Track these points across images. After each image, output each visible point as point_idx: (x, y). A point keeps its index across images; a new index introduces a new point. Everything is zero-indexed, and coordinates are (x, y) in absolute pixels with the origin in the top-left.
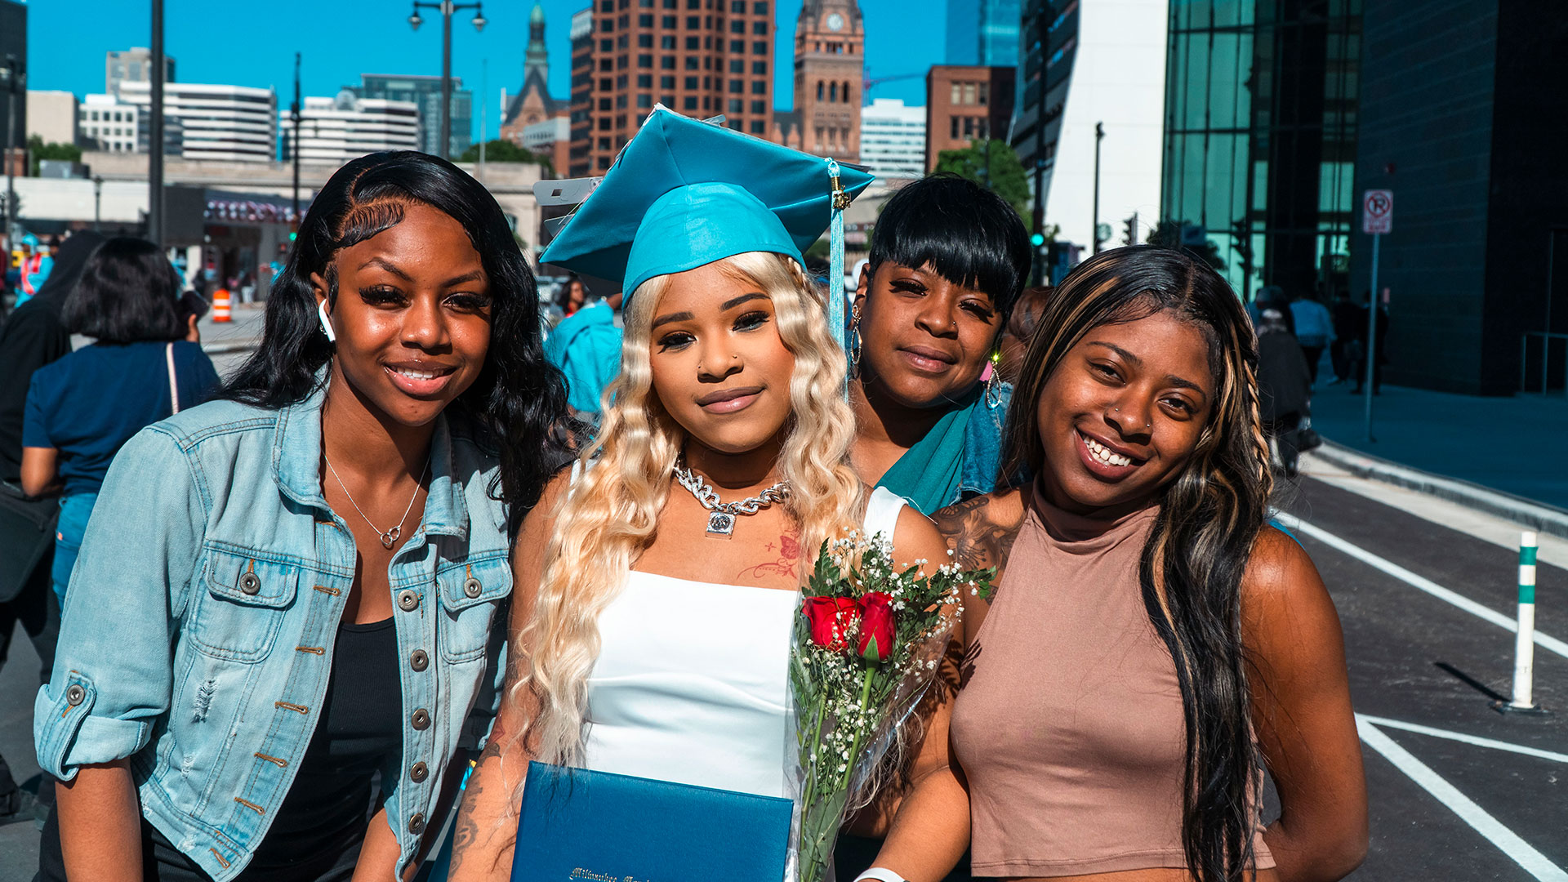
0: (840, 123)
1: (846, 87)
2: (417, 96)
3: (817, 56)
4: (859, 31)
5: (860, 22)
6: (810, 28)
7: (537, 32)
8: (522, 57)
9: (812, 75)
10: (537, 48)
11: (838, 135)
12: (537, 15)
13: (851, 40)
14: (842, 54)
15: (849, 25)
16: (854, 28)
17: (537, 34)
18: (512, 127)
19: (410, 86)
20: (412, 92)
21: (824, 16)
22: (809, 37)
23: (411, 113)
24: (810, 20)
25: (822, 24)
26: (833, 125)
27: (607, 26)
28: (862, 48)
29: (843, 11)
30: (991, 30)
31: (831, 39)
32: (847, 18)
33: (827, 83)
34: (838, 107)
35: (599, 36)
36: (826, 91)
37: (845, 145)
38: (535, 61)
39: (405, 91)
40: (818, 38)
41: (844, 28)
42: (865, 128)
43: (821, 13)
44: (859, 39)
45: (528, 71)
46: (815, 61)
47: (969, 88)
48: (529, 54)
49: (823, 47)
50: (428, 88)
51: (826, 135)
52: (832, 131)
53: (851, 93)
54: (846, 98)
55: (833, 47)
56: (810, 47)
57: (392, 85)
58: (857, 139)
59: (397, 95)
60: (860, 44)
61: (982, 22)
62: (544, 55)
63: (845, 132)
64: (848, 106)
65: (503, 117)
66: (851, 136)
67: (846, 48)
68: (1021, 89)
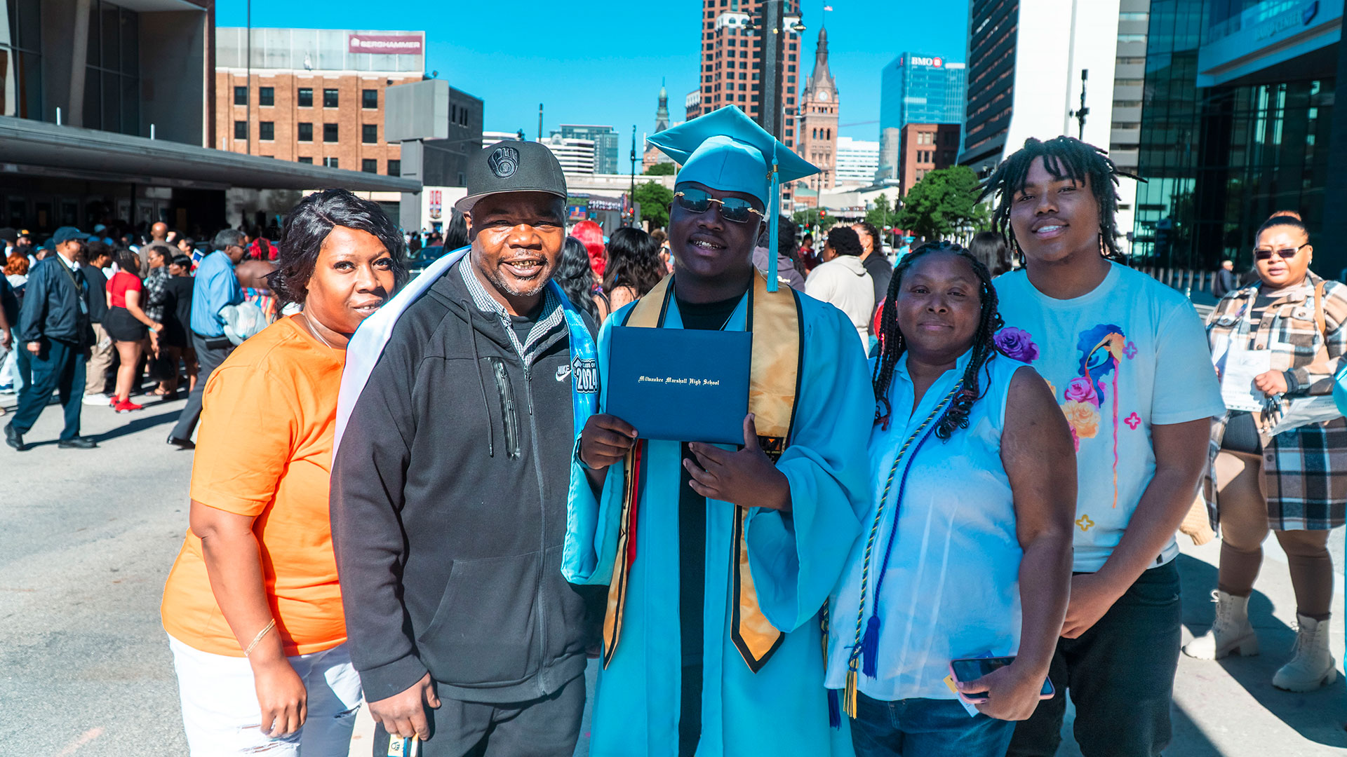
0: (826, 151)
1: (829, 131)
2: (589, 136)
3: (813, 115)
4: (836, 101)
5: (837, 96)
6: (810, 100)
7: (663, 103)
8: (656, 116)
9: (810, 125)
10: (663, 111)
11: (824, 157)
12: (663, 94)
13: (832, 106)
14: (827, 114)
15: (830, 98)
16: (833, 100)
17: (663, 104)
18: (649, 154)
19: (586, 131)
20: (587, 134)
21: (817, 93)
22: (809, 105)
23: (591, 146)
24: (809, 95)
25: (816, 98)
26: (821, 152)
27: (708, 100)
28: (838, 111)
29: (828, 91)
30: (908, 100)
31: (821, 105)
32: (830, 94)
33: (818, 130)
34: (824, 142)
35: (703, 105)
36: (818, 133)
37: (828, 163)
38: (661, 118)
39: (583, 134)
40: (814, 105)
41: (828, 99)
42: (838, 153)
43: (815, 91)
44: (836, 105)
45: (659, 123)
46: (812, 117)
47: (928, 135)
48: (659, 114)
49: (817, 110)
50: (595, 132)
51: (817, 157)
52: (821, 155)
53: (831, 135)
54: (828, 138)
55: (822, 110)
56: (809, 110)
57: (576, 130)
58: (834, 159)
59: (579, 136)
60: (836, 108)
61: (903, 96)
62: (667, 115)
63: (828, 156)
64: (830, 141)
65: (645, 148)
66: (831, 157)
67: (829, 110)
68: (963, 136)
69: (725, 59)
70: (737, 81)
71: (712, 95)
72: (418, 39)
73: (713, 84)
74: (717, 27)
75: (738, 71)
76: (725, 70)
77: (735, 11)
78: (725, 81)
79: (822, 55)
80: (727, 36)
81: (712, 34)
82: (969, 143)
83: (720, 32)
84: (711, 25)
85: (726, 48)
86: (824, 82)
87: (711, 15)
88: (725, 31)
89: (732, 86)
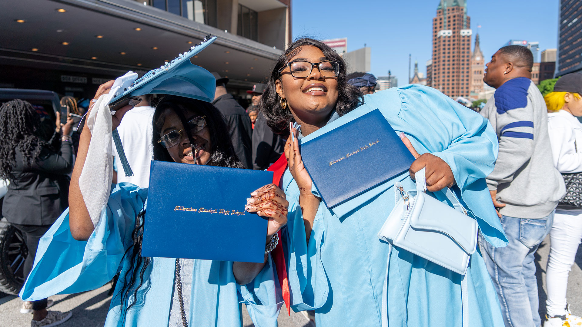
1: (481, 71)
3: (474, 65)
6: (474, 60)
9: (473, 70)
10: (416, 69)
11: (479, 81)
16: (482, 60)
21: (476, 58)
22: (473, 62)
24: (473, 58)
26: (478, 79)
27: (435, 62)
31: (478, 62)
32: (481, 57)
34: (479, 75)
35: (434, 65)
36: (476, 72)
40: (475, 62)
41: (480, 60)
46: (474, 67)
49: (476, 64)
51: (476, 81)
54: (481, 73)
55: (478, 64)
67: (481, 63)
68: (557, 66)
69: (442, 47)
70: (447, 55)
71: (437, 60)
72: (344, 41)
73: (437, 57)
74: (438, 36)
75: (447, 51)
76: (442, 51)
77: (444, 29)
78: (442, 55)
79: (477, 44)
80: (442, 39)
81: (436, 40)
82: (560, 68)
83: (439, 38)
84: (436, 36)
85: (442, 43)
86: (478, 53)
87: (436, 32)
88: (442, 37)
89: (444, 57)
